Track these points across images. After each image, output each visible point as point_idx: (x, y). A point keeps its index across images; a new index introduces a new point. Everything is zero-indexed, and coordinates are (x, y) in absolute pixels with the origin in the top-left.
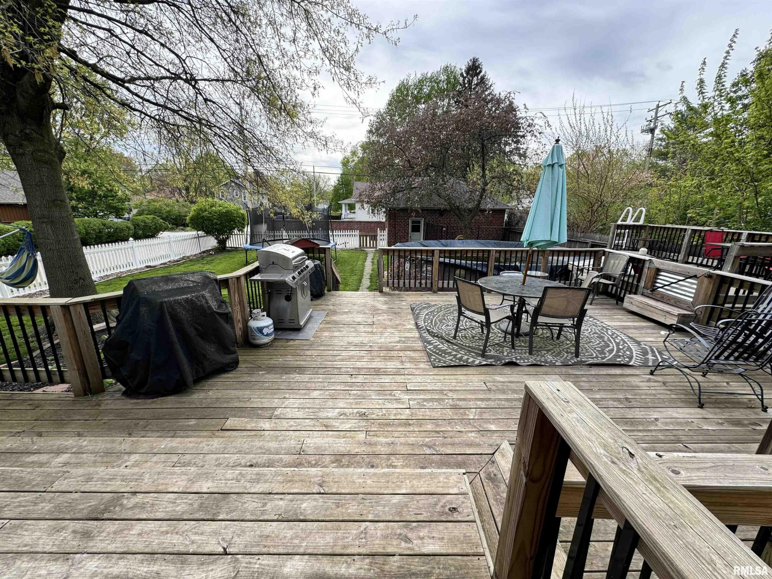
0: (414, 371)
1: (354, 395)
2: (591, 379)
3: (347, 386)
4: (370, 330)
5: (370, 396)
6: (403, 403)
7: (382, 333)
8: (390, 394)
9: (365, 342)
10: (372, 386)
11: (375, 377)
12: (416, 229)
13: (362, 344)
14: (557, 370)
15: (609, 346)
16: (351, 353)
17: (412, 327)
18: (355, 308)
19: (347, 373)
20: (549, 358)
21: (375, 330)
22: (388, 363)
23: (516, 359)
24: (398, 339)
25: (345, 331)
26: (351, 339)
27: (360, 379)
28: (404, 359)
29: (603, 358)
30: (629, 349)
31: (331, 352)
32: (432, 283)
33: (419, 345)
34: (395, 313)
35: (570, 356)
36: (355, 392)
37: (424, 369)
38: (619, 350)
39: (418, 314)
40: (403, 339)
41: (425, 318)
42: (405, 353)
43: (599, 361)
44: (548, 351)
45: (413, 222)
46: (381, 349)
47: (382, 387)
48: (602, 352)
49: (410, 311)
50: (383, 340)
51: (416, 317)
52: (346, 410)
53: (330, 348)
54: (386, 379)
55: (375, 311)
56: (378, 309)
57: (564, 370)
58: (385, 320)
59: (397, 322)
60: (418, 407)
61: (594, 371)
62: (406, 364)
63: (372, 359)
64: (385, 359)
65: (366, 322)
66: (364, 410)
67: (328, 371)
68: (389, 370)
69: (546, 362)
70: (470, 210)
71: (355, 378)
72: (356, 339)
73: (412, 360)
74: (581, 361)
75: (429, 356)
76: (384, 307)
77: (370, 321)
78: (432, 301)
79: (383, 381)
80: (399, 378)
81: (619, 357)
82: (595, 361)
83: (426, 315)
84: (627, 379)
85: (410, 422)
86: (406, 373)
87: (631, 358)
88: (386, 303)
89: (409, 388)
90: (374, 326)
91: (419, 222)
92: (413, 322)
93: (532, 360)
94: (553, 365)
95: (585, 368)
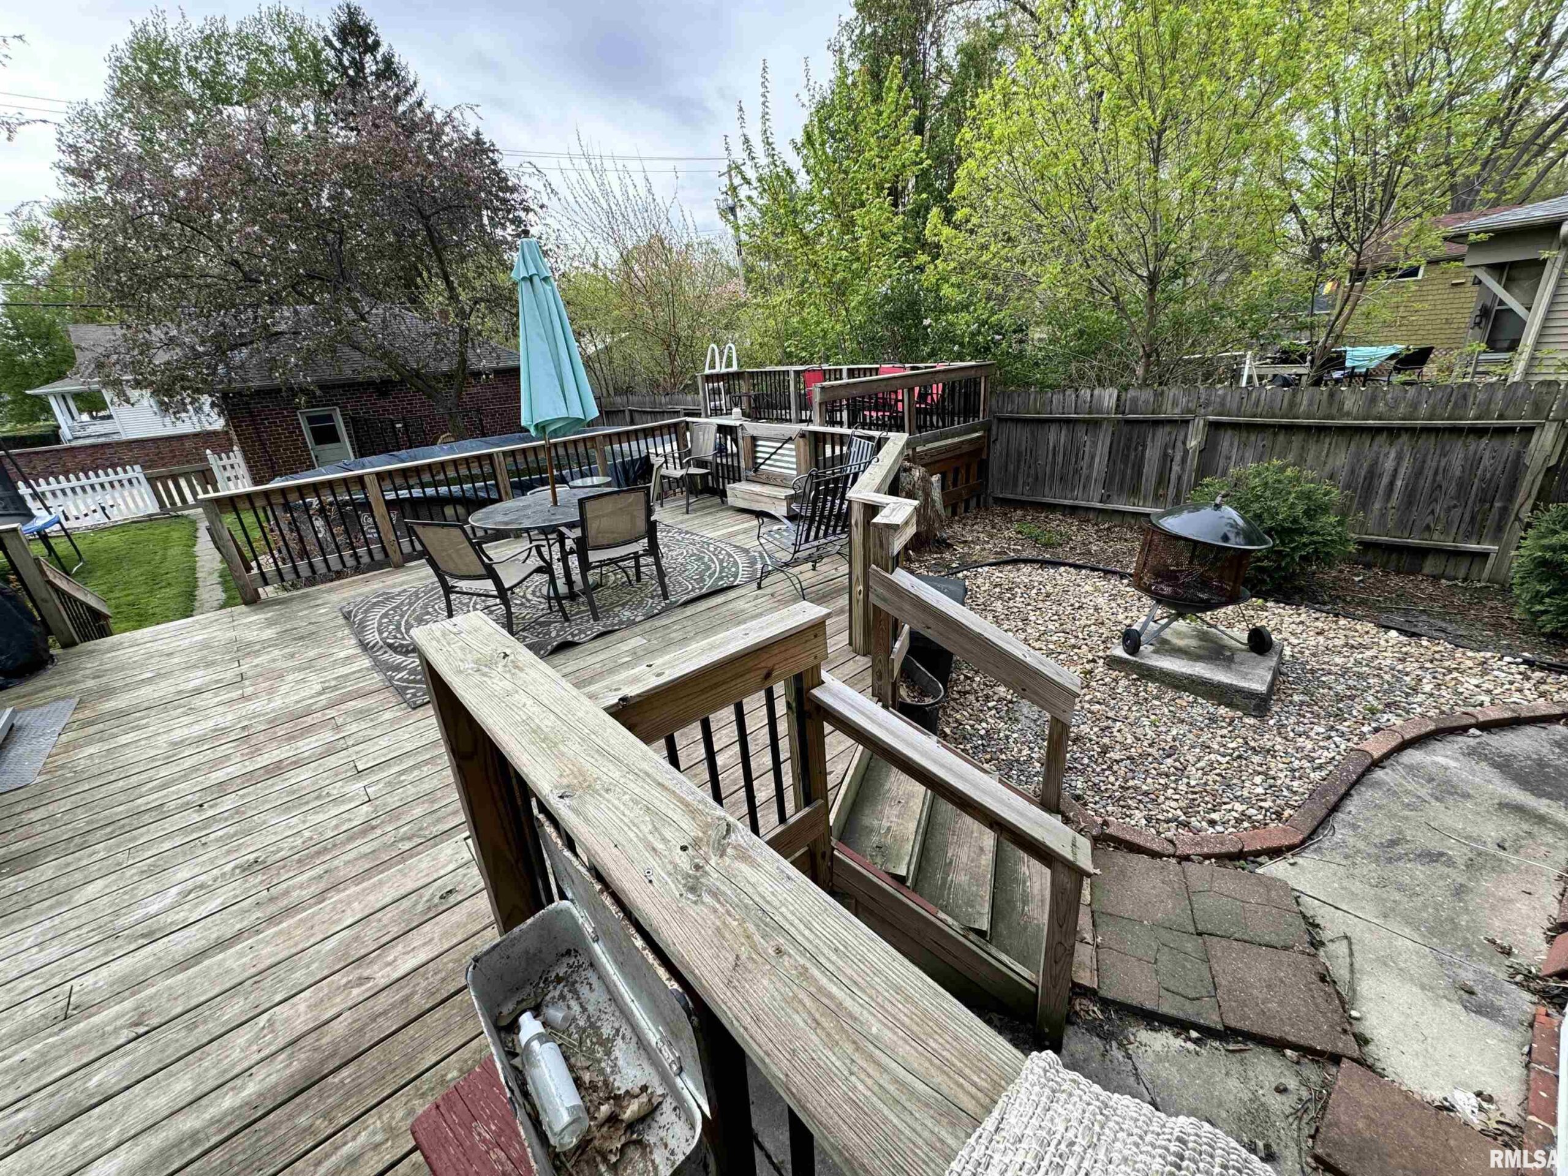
0: (369, 732)
1: (217, 840)
2: (685, 623)
3: (193, 831)
4: (235, 695)
5: (264, 822)
6: (351, 800)
7: (271, 691)
8: (317, 798)
9: (228, 724)
10: (266, 801)
11: (269, 782)
12: (326, 435)
13: (219, 732)
14: (637, 629)
15: (709, 568)
16: (188, 763)
17: (351, 652)
18: (176, 660)
19: (186, 807)
20: (627, 614)
21: (249, 690)
22: (300, 744)
23: (573, 635)
24: (319, 687)
25: (154, 723)
26: (177, 735)
27: (228, 803)
28: (340, 721)
29: (701, 588)
30: (736, 563)
31: (121, 783)
32: (384, 548)
33: (376, 679)
34: (302, 638)
35: (656, 600)
36: (220, 833)
37: (394, 721)
38: (722, 569)
39: (362, 621)
40: (333, 683)
41: (380, 624)
42: (343, 707)
43: (697, 593)
44: (623, 605)
45: (311, 420)
46: (273, 723)
47: (294, 792)
48: (702, 580)
49: (341, 621)
50: (277, 702)
51: (359, 630)
52: (202, 878)
53: (112, 778)
54: (304, 773)
55: (241, 650)
56: (249, 644)
57: (647, 625)
58: (274, 660)
59: (312, 654)
60: (389, 789)
61: (690, 610)
62: (348, 727)
63: (256, 751)
64: (289, 739)
65: (217, 682)
66: (252, 857)
67: (123, 826)
68: (306, 754)
69: (621, 622)
71: (211, 807)
72: (196, 727)
73: (361, 715)
74: (672, 603)
75: (401, 691)
76: (269, 633)
77: (229, 675)
78: (394, 586)
79: (293, 781)
80: (333, 761)
81: (722, 578)
82: (693, 595)
83: (382, 617)
84: (730, 606)
85: (374, 823)
86: (350, 743)
87: (736, 576)
88: (270, 623)
89: (360, 768)
90: (247, 682)
91: (330, 418)
92: (354, 641)
93: (599, 628)
94: (631, 624)
95: (679, 611)
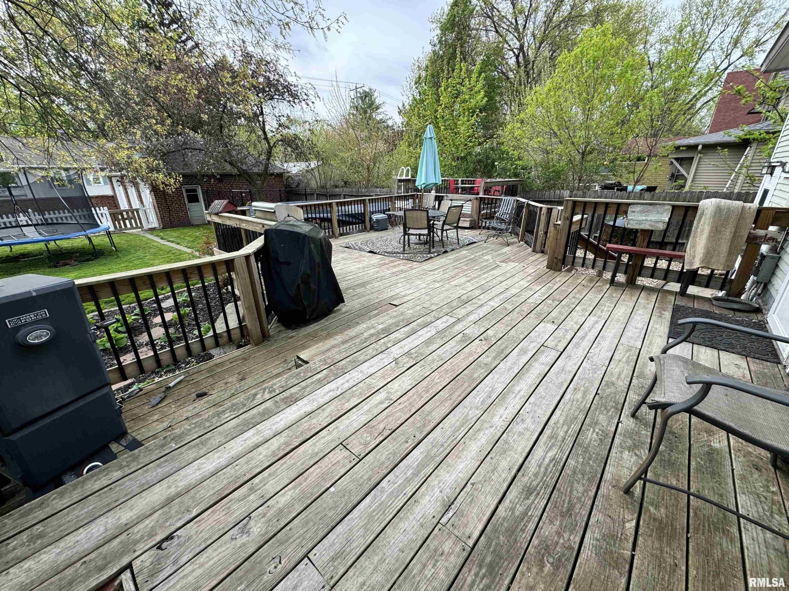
39: (360, 248)
45: (187, 191)
49: (348, 249)
51: (362, 250)
70: (259, 175)
91: (195, 191)
